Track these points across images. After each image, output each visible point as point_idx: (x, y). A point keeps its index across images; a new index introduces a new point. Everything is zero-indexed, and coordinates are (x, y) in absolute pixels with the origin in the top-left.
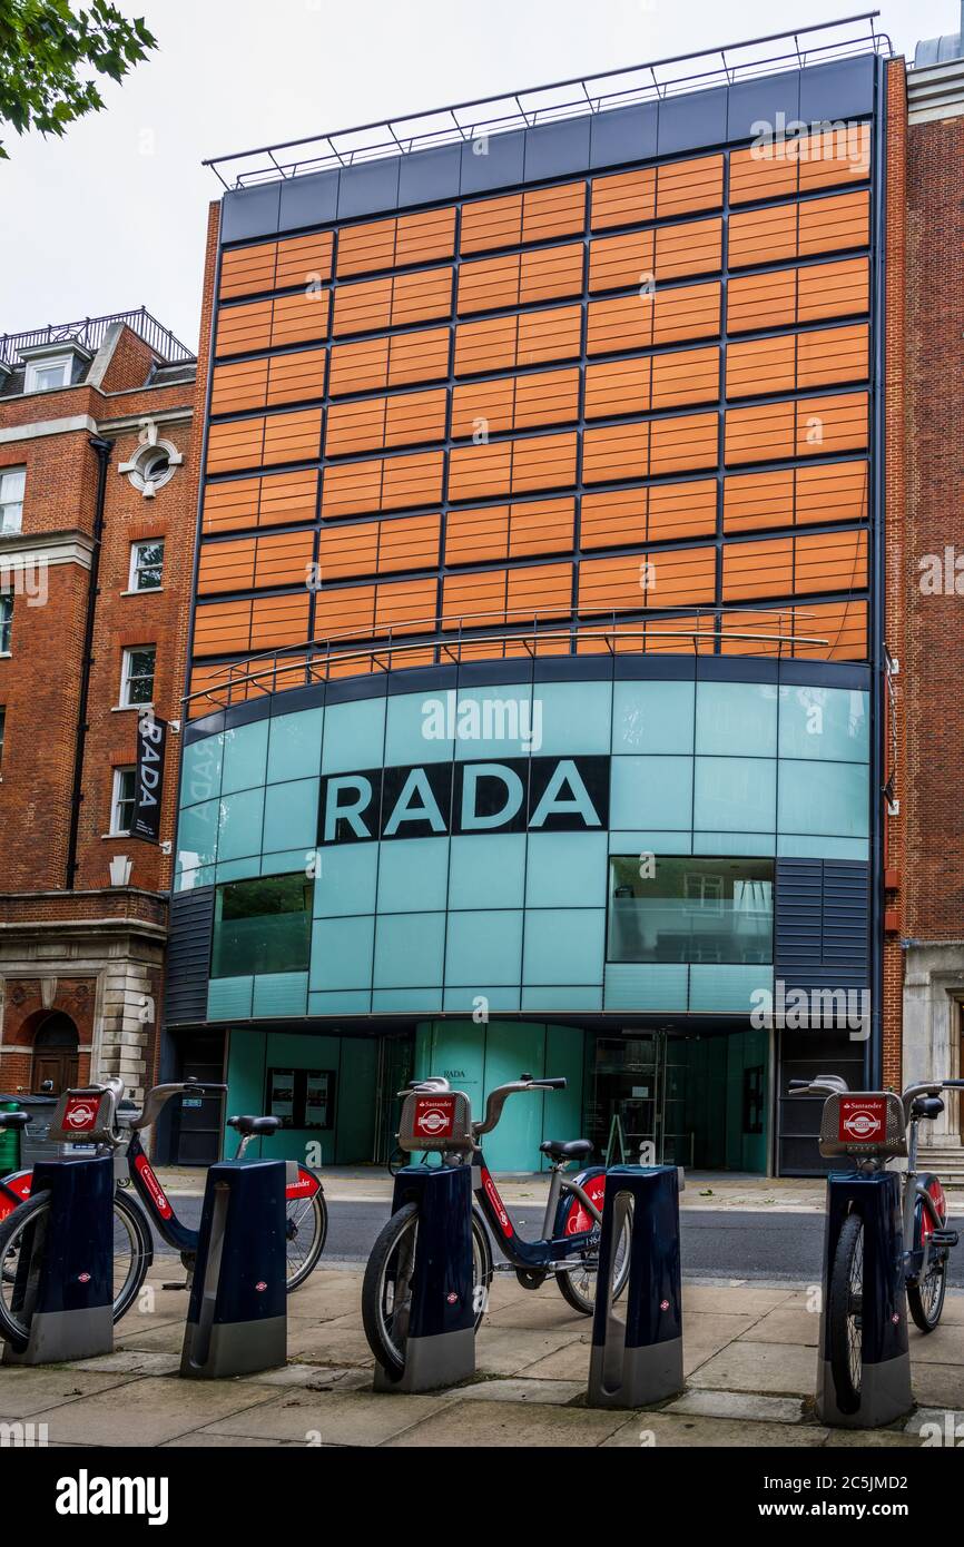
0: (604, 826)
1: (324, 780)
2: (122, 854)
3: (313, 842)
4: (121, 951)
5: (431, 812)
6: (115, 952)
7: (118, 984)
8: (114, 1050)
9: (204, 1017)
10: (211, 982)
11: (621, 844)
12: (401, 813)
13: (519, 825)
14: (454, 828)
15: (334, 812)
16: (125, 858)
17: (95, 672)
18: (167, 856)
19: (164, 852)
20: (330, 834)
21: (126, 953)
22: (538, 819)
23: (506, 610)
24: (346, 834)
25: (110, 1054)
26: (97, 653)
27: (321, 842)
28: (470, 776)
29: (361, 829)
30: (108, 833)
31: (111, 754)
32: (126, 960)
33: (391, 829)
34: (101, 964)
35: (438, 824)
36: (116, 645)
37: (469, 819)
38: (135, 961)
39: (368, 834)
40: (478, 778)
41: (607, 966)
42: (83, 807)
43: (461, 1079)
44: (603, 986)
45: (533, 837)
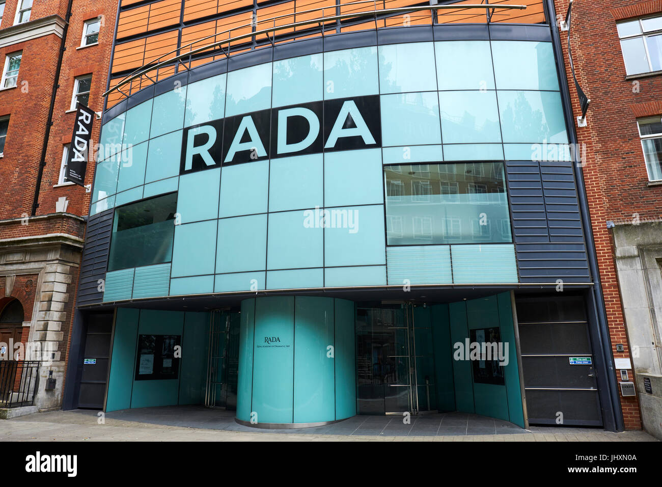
0: (378, 144)
1: (186, 131)
2: (63, 196)
3: (177, 172)
4: (55, 255)
5: (257, 146)
6: (51, 256)
7: (51, 278)
8: (45, 324)
9: (102, 299)
10: (107, 274)
11: (392, 156)
12: (236, 146)
13: (318, 147)
14: (272, 153)
15: (191, 151)
16: (65, 198)
17: (59, 93)
18: (88, 194)
19: (87, 191)
20: (189, 166)
21: (58, 257)
22: (331, 143)
24: (199, 164)
25: (42, 327)
26: (61, 82)
27: (183, 171)
29: (209, 160)
30: (57, 184)
31: (63, 138)
32: (57, 262)
33: (229, 158)
34: (42, 265)
35: (261, 151)
36: (72, 76)
37: (283, 146)
38: (62, 262)
39: (214, 163)
40: (288, 118)
41: (388, 249)
42: (45, 170)
43: (278, 343)
44: (386, 265)
45: (328, 155)
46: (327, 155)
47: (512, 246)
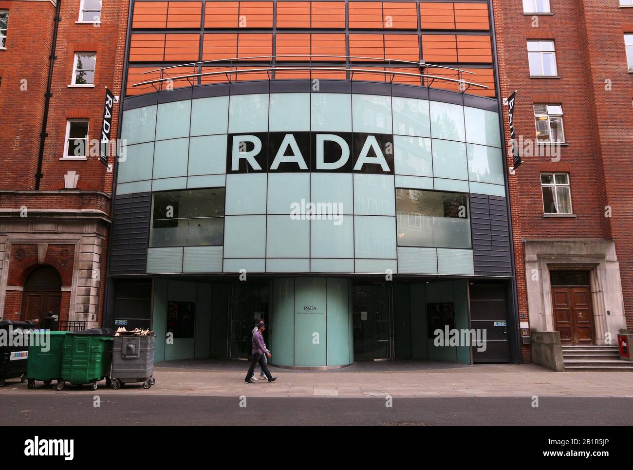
0: (392, 172)
1: (230, 137)
2: (72, 170)
4: (92, 229)
5: (298, 158)
6: (88, 229)
7: (89, 249)
8: (86, 290)
9: (145, 271)
10: (149, 249)
11: (402, 182)
12: (280, 158)
13: (348, 168)
14: (312, 168)
15: (238, 154)
16: (75, 172)
17: (57, 65)
18: (110, 173)
19: (108, 171)
21: (95, 230)
22: (358, 166)
23: (311, 54)
25: (83, 292)
26: (58, 54)
27: (229, 170)
28: (320, 140)
30: (62, 157)
31: (66, 112)
32: (95, 235)
33: (275, 165)
34: (77, 237)
35: (303, 165)
36: (71, 50)
37: (320, 164)
38: (98, 235)
39: (260, 168)
40: (324, 141)
41: (399, 248)
42: (47, 141)
43: (314, 311)
44: (397, 259)
45: (357, 176)
46: (355, 175)
47: (472, 251)
